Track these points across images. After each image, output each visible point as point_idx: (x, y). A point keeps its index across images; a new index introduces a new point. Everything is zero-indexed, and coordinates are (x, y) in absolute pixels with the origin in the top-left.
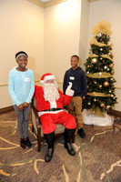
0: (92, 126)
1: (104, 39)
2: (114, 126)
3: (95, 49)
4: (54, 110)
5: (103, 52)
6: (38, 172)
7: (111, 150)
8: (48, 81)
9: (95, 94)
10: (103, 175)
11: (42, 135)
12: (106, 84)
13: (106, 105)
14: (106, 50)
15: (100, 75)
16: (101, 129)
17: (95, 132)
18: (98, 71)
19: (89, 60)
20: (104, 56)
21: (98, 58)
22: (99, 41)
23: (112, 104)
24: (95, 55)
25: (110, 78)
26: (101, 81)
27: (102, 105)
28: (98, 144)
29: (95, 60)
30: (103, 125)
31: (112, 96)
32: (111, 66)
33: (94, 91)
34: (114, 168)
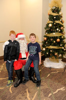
0: (50, 68)
2: (65, 68)
3: (51, 18)
5: (56, 19)
6: (11, 92)
8: (20, 39)
9: (51, 47)
12: (58, 40)
13: (59, 54)
14: (59, 18)
15: (54, 34)
16: (56, 70)
18: (52, 32)
19: (48, 25)
20: (57, 22)
21: (53, 24)
23: (62, 54)
24: (51, 22)
25: (61, 37)
26: (55, 38)
27: (56, 54)
28: (51, 78)
29: (50, 25)
31: (63, 48)
32: (62, 28)
33: (50, 45)
34: (58, 91)
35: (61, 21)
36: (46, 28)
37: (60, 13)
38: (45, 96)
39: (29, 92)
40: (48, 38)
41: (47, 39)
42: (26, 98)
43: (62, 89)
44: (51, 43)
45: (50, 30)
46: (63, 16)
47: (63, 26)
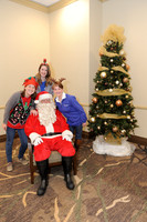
0: (105, 156)
1: (115, 47)
2: (133, 156)
3: (105, 61)
4: (51, 134)
5: (114, 63)
6: (25, 204)
7: (120, 184)
9: (106, 116)
12: (119, 102)
13: (120, 129)
14: (119, 61)
15: (111, 92)
16: (114, 159)
17: (107, 163)
18: (107, 87)
20: (116, 68)
21: (108, 72)
22: (109, 50)
23: (128, 129)
24: (105, 68)
25: (124, 96)
26: (113, 99)
27: (115, 129)
29: (104, 74)
31: (129, 117)
32: (125, 79)
33: (105, 112)
34: (117, 204)
35: (125, 68)
36: (95, 81)
37: (122, 53)
38: (90, 214)
39: (59, 205)
40: (100, 99)
41: (98, 101)
42: (52, 217)
43: (125, 199)
44: (105, 109)
45: (103, 84)
46: (127, 57)
47: (127, 76)
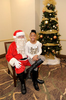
0: (48, 65)
1: (52, 7)
7: (63, 79)
9: (48, 44)
10: (61, 97)
11: (16, 75)
12: (55, 37)
13: (56, 51)
15: (51, 31)
16: (53, 67)
18: (49, 29)
19: (43, 22)
20: (53, 19)
22: (48, 9)
24: (46, 19)
25: (57, 34)
26: (52, 35)
27: (53, 51)
28: (53, 76)
29: (47, 22)
30: (54, 64)
31: (59, 45)
32: (57, 25)
39: (38, 98)
41: (43, 37)
